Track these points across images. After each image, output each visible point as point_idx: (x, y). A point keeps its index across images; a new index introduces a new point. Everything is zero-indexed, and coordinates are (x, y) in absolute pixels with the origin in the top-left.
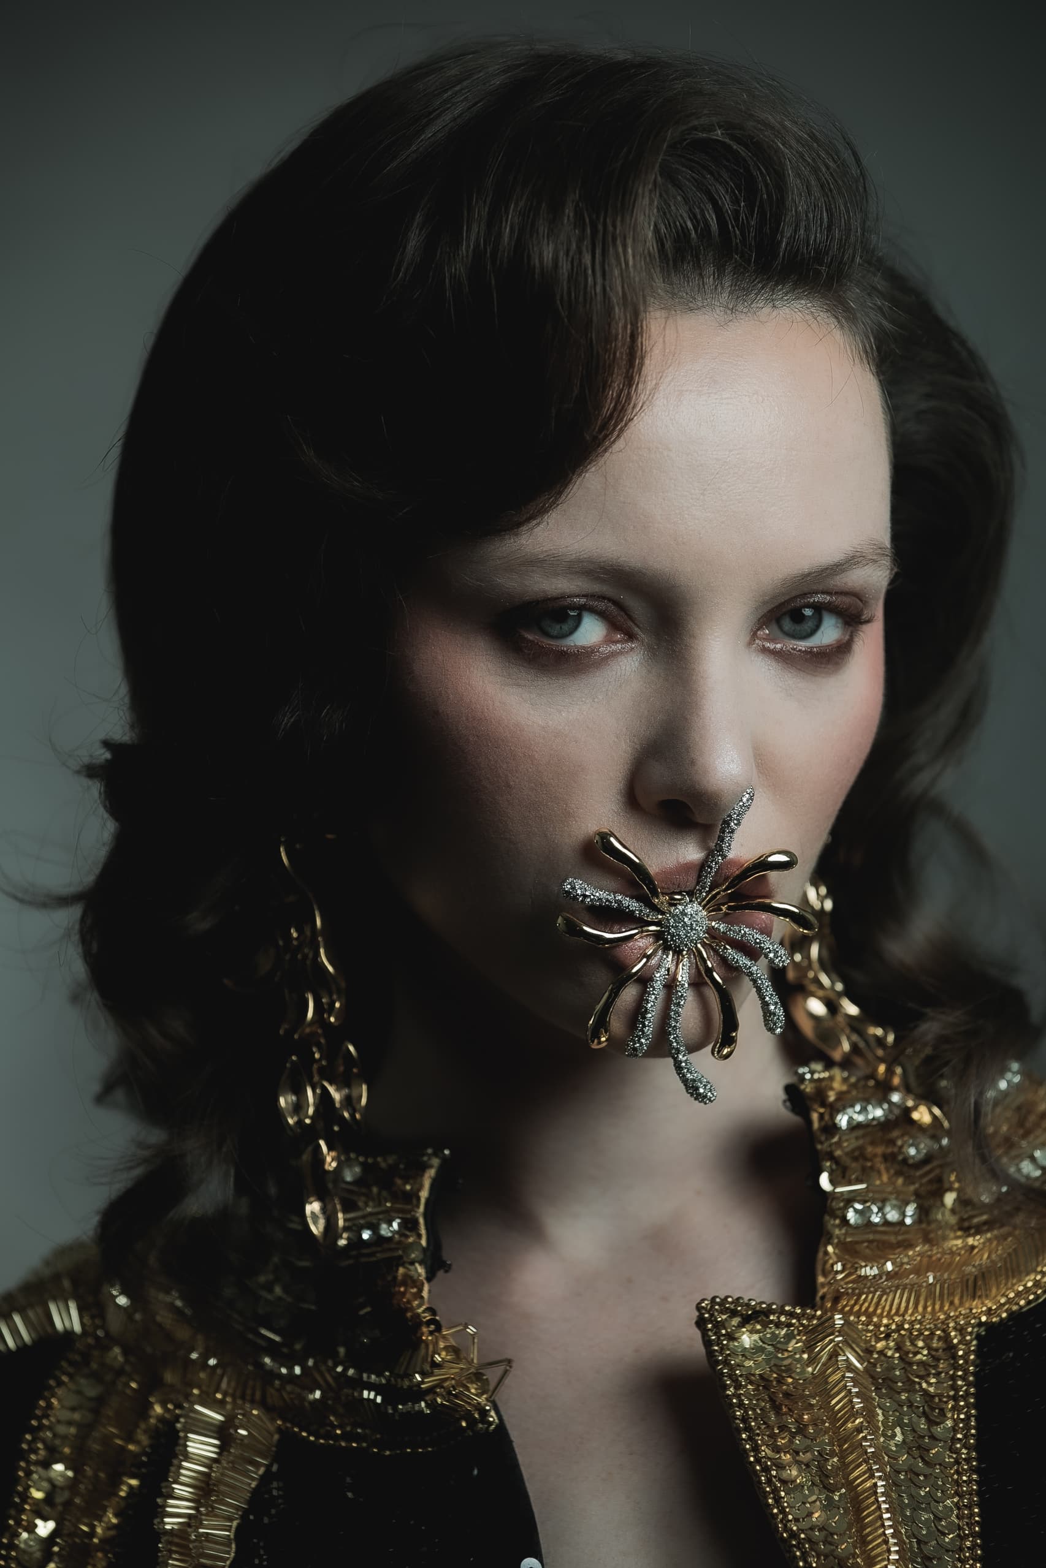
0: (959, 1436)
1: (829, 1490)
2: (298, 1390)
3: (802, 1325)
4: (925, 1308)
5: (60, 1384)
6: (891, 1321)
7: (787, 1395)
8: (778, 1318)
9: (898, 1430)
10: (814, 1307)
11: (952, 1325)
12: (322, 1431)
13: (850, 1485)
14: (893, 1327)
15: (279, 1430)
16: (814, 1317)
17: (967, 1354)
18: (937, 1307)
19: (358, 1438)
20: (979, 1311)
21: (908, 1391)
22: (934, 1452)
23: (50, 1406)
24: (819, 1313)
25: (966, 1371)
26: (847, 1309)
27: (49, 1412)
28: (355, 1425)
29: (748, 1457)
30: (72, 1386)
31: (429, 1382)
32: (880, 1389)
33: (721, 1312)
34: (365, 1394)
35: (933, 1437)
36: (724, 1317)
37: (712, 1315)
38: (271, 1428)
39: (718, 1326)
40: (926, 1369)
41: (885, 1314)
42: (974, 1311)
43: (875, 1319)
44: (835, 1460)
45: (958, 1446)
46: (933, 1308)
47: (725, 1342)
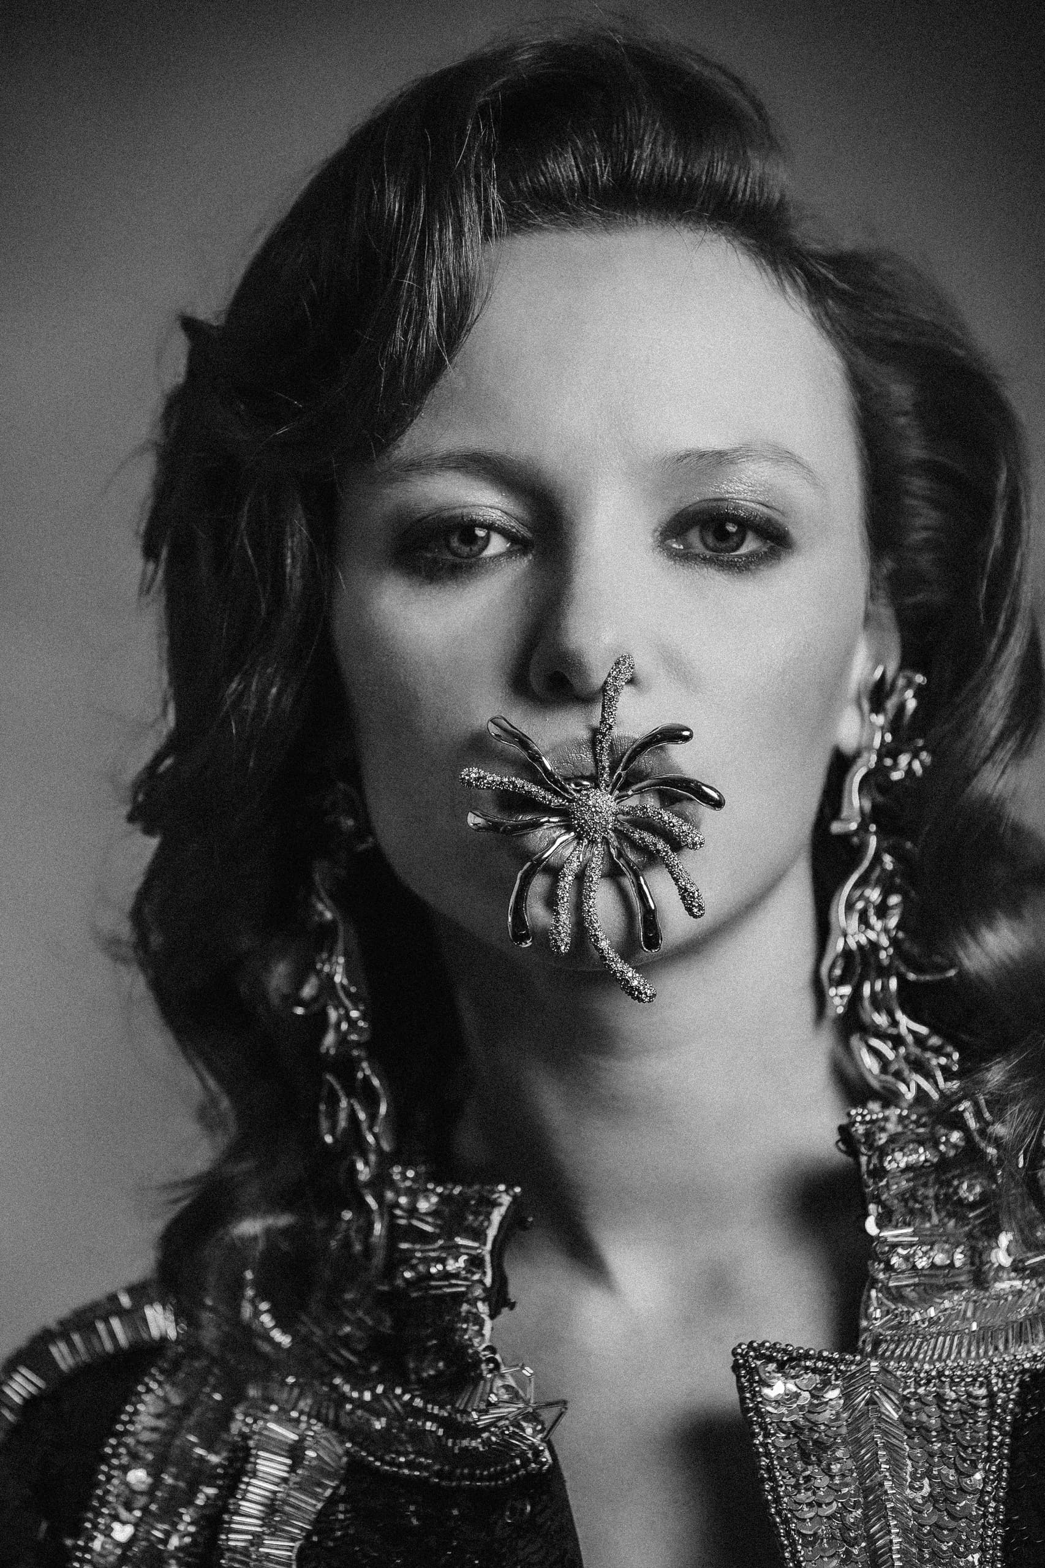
0: (989, 1489)
1: (848, 1544)
2: (367, 1415)
3: (840, 1371)
4: (969, 1352)
5: (149, 1390)
6: (932, 1367)
7: (816, 1442)
8: (815, 1363)
9: (926, 1481)
10: (854, 1354)
11: (994, 1371)
12: (387, 1458)
13: (871, 1539)
14: (934, 1373)
15: (347, 1452)
16: (852, 1362)
17: (1006, 1401)
18: (981, 1351)
19: (420, 1467)
20: (1024, 1357)
21: (942, 1441)
22: (961, 1505)
23: (136, 1412)
24: (858, 1358)
25: (1003, 1421)
26: (888, 1353)
27: (134, 1418)
28: (419, 1454)
29: (769, 1508)
30: (160, 1393)
31: (486, 1419)
32: (913, 1438)
33: (756, 1358)
34: (429, 1424)
35: (962, 1490)
36: (759, 1363)
37: (746, 1361)
38: (340, 1451)
39: (752, 1371)
40: (963, 1418)
41: (927, 1358)
42: (1018, 1357)
43: (916, 1365)
44: (859, 1512)
45: (987, 1498)
46: (978, 1353)
47: (757, 1389)
